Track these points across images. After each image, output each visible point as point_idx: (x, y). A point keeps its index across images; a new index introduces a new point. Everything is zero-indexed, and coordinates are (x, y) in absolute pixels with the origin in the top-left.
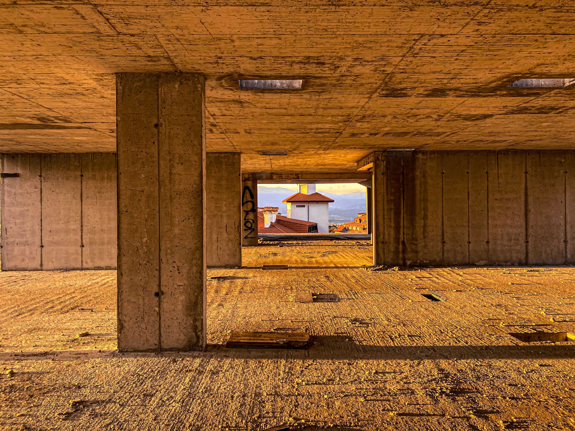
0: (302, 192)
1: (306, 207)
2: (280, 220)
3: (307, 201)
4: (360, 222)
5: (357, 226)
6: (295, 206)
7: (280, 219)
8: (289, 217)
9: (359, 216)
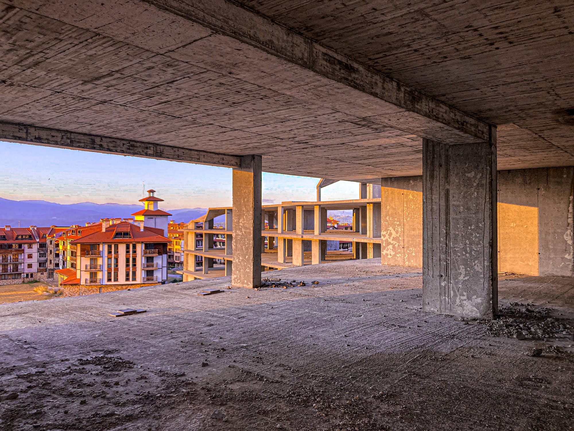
1: (154, 219)
3: (154, 215)
6: (147, 218)
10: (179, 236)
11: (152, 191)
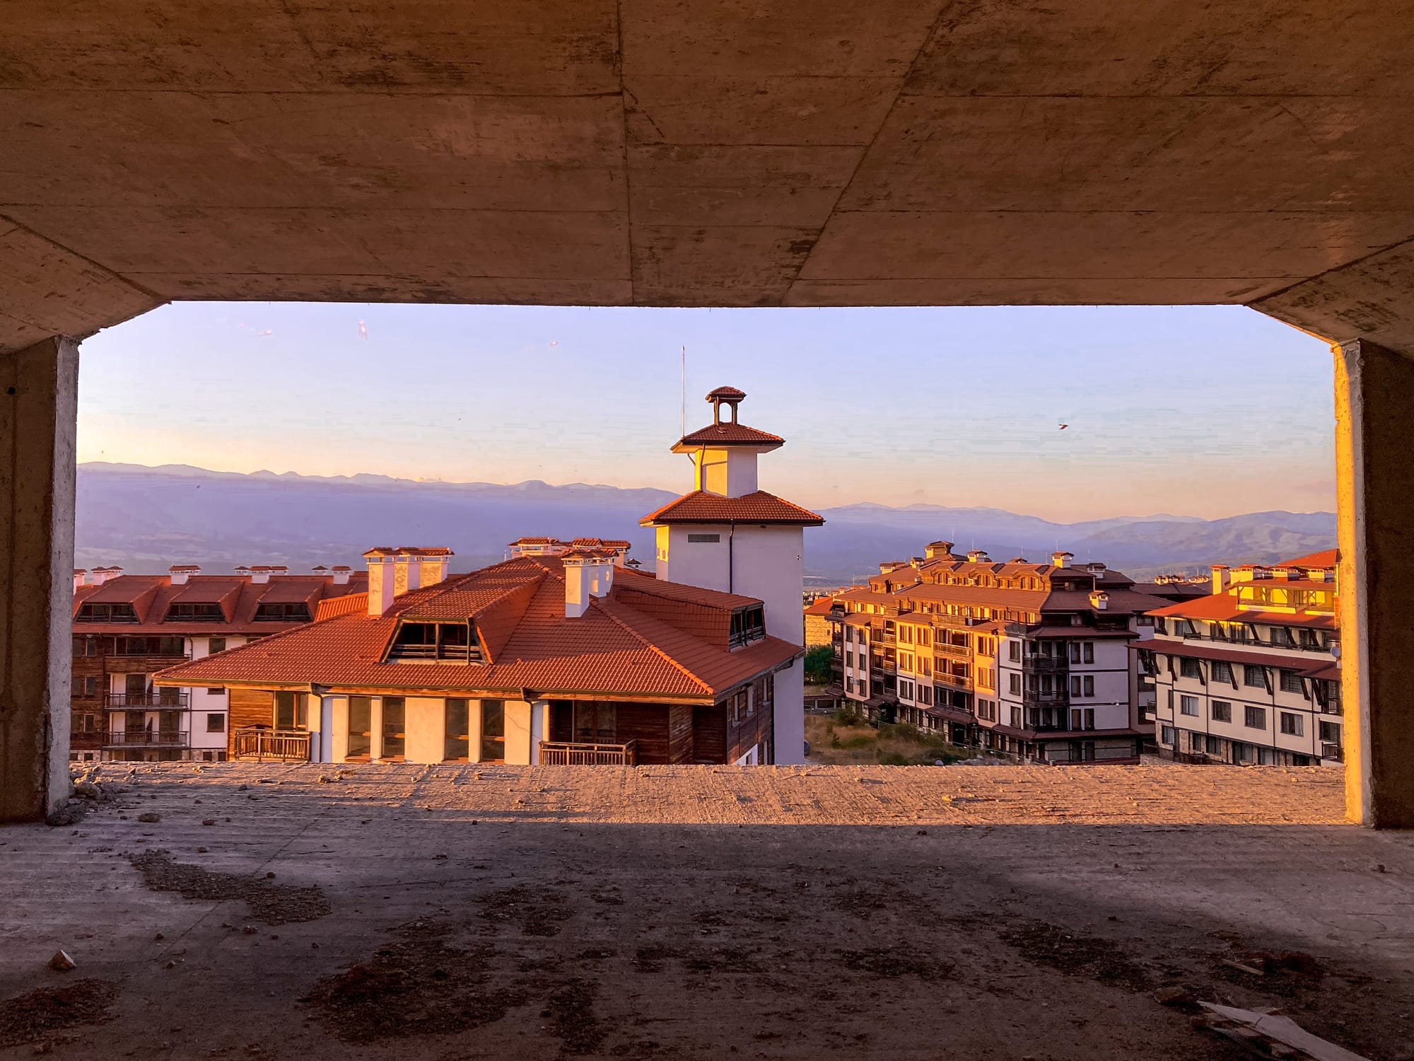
0: (711, 488)
1: (724, 543)
2: (627, 589)
3: (727, 522)
4: (889, 590)
5: (878, 601)
6: (683, 538)
7: (626, 583)
8: (663, 575)
9: (885, 571)
10: (994, 613)
11: (729, 396)
